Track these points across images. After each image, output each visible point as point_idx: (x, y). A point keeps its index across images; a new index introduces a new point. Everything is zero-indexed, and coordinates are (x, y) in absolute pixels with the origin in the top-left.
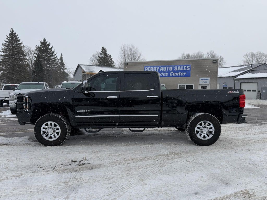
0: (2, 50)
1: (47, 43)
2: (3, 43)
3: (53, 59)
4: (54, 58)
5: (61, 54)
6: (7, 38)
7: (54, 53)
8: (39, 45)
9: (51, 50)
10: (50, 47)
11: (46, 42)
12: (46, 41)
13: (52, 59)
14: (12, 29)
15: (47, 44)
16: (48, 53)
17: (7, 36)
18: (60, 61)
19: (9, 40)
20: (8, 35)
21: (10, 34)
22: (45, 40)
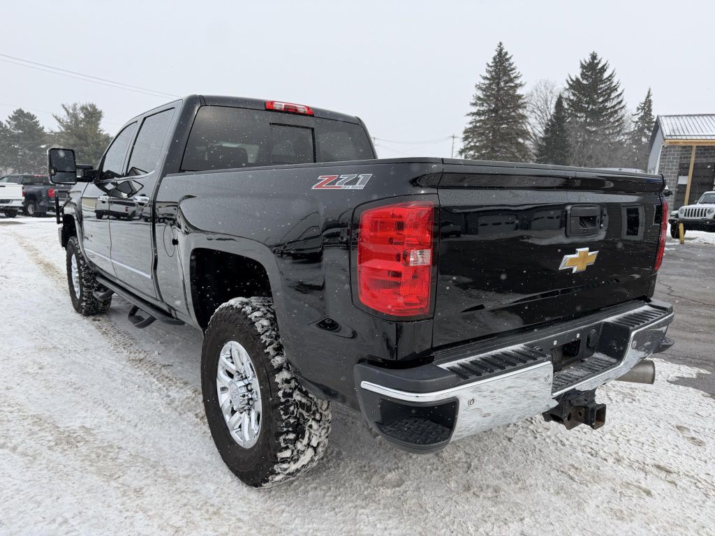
0: (474, 102)
1: (598, 64)
2: (478, 84)
3: (611, 108)
4: (614, 107)
5: (649, 92)
6: (488, 68)
7: (616, 90)
8: (577, 73)
9: (609, 83)
10: (606, 75)
11: (596, 61)
12: (599, 57)
13: (609, 108)
14: (501, 44)
15: (600, 66)
16: (600, 93)
17: (489, 66)
18: (642, 114)
19: (490, 72)
20: (490, 61)
21: (494, 58)
22: (594, 57)
